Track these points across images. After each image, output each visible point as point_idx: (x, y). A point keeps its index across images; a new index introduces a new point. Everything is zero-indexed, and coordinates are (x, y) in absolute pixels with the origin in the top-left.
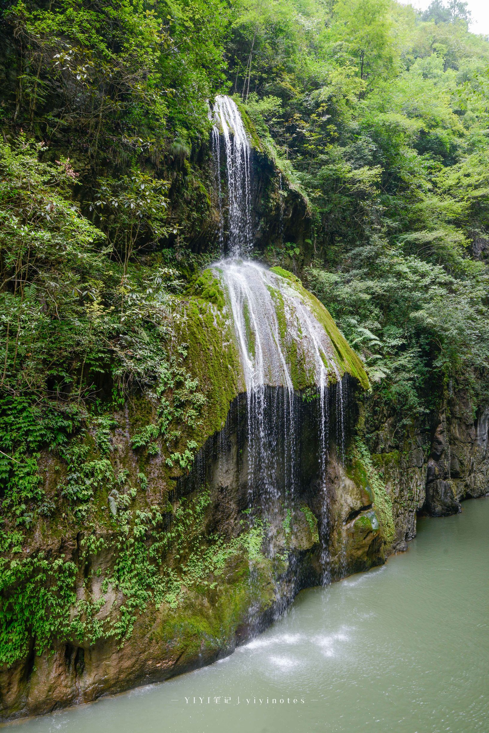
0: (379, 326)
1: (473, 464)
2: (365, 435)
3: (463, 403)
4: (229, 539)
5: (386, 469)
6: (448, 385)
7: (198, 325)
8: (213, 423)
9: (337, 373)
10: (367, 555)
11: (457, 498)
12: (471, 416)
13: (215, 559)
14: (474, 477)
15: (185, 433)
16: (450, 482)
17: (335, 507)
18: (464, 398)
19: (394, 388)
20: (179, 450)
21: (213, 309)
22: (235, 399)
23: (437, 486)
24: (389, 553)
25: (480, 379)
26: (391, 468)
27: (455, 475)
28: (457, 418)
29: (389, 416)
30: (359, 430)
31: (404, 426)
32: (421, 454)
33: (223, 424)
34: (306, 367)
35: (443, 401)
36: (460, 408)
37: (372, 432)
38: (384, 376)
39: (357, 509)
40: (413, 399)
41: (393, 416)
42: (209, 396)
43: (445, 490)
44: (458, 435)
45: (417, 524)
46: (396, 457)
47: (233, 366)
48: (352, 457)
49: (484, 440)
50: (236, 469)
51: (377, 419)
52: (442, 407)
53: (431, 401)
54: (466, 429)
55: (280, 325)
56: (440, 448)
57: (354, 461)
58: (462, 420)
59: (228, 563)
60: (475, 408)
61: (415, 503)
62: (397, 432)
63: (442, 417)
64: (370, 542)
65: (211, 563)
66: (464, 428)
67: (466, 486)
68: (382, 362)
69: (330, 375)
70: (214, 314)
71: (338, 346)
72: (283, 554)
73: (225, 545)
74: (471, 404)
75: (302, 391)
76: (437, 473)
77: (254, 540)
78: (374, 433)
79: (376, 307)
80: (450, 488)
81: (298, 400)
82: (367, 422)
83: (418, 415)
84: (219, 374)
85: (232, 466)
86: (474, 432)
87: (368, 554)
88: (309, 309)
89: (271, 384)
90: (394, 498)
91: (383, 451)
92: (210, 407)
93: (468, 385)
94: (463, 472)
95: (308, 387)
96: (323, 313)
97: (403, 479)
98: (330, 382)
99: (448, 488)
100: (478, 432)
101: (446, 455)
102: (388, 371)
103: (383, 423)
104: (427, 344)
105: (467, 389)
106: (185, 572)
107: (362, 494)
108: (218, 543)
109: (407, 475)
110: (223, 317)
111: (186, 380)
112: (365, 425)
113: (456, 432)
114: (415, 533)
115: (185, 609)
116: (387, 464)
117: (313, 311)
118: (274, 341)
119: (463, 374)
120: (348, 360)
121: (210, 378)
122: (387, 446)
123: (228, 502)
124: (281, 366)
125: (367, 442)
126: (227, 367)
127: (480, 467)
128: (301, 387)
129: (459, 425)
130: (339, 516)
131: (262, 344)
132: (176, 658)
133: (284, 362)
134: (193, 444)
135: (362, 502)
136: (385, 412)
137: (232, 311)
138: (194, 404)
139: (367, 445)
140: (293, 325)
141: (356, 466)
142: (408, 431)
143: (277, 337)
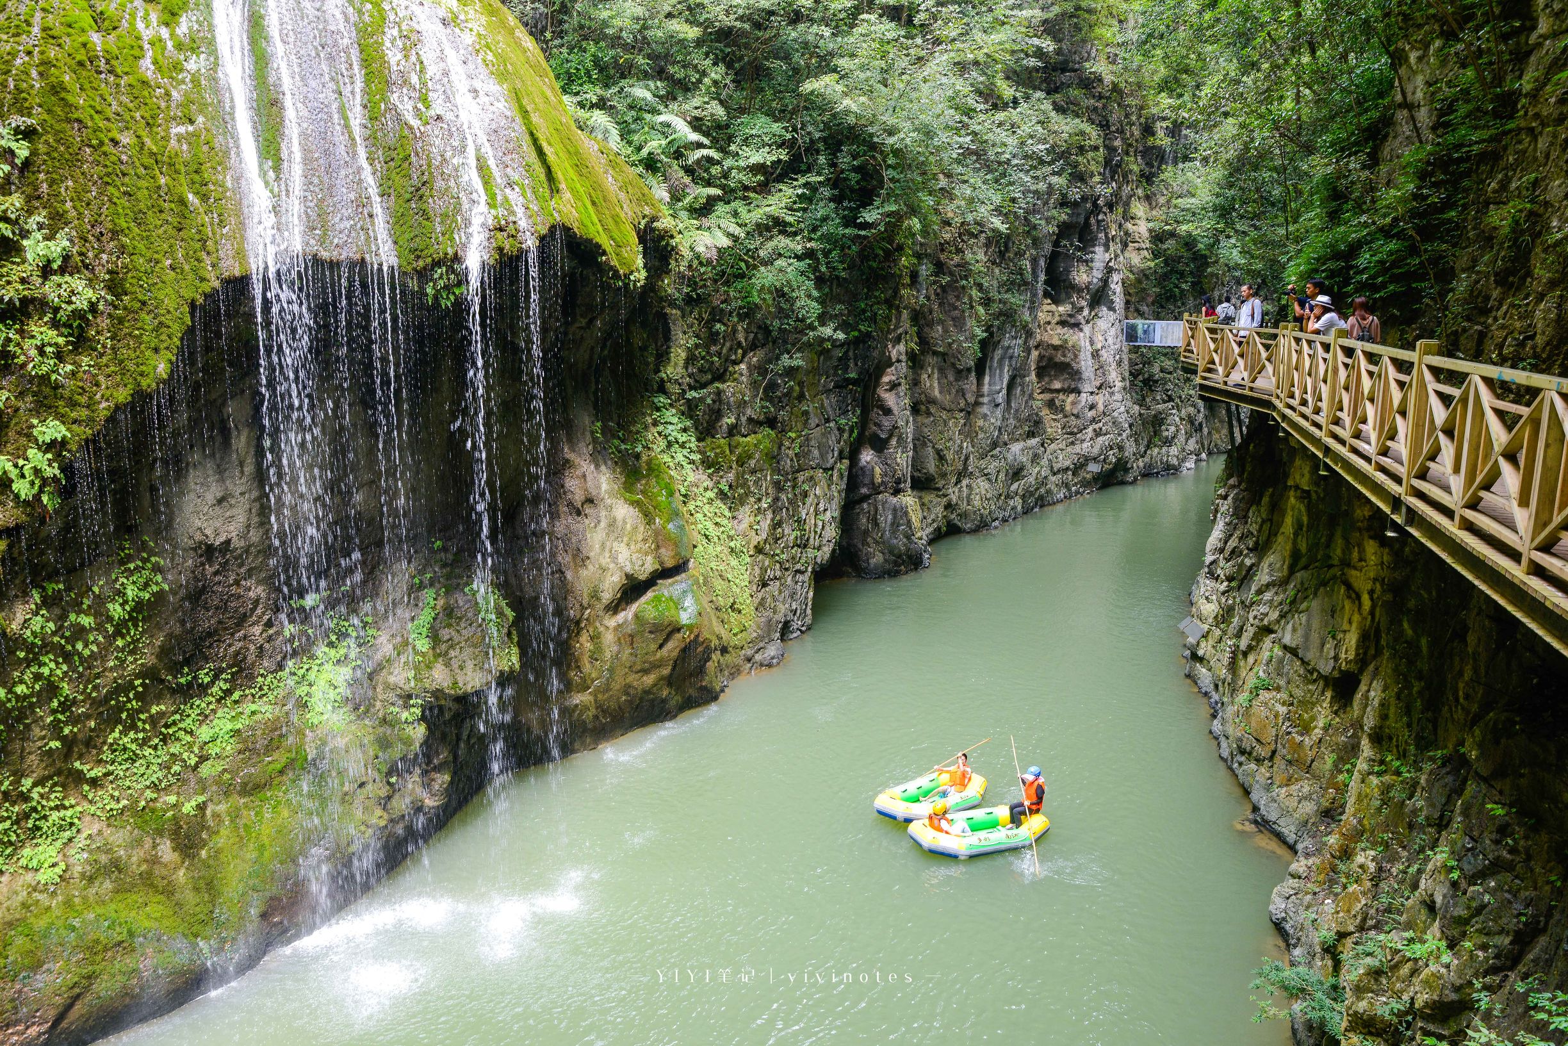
0: (720, 112)
1: (967, 458)
2: (684, 391)
3: (953, 319)
4: (251, 678)
5: (738, 476)
6: (914, 276)
7: (81, 64)
8: (131, 366)
9: (523, 224)
10: (670, 684)
11: (922, 534)
12: (970, 351)
13: (204, 733)
14: (969, 486)
15: (29, 399)
16: (909, 500)
17: (584, 573)
18: (956, 308)
19: (765, 277)
20: (10, 448)
21: (145, 19)
22: (210, 296)
23: (876, 510)
24: (735, 672)
25: (999, 265)
26: (753, 472)
27: (922, 483)
28: (935, 353)
29: (753, 347)
30: (670, 380)
31: (791, 372)
32: (832, 441)
33: (162, 369)
34: (435, 205)
35: (900, 313)
36: (946, 331)
37: (704, 386)
38: (725, 242)
39: (643, 577)
40: (808, 305)
41: (763, 345)
42: (115, 286)
43: (895, 517)
44: (937, 393)
45: (814, 598)
46: (766, 444)
47: (205, 198)
48: (639, 449)
49: (997, 405)
50: (255, 494)
51: (719, 354)
52: (897, 327)
53: (864, 311)
54: (957, 380)
55: (367, 82)
56: (886, 423)
57: (644, 458)
58: (948, 361)
59: (245, 741)
60: (980, 333)
61: (811, 553)
62: (772, 386)
63: (897, 351)
64: (675, 654)
65: (190, 745)
66: (951, 378)
67: (949, 506)
68: (727, 208)
69: (501, 230)
70: (147, 34)
71: (547, 149)
72: (407, 706)
73: (236, 695)
74: (971, 323)
75: (423, 275)
76: (878, 479)
77: (325, 676)
78: (711, 389)
79: (715, 64)
80: (906, 513)
81: (411, 301)
82: (690, 360)
83: (828, 345)
84: (152, 219)
85: (240, 485)
86: (974, 388)
87: (670, 681)
88: (468, 39)
89: (325, 255)
90: (754, 543)
91: (732, 431)
92: (121, 321)
93: (966, 278)
94: (944, 475)
95: (437, 264)
96: (516, 57)
97: (783, 497)
98: (500, 249)
99: (900, 513)
100: (986, 389)
101: (901, 440)
102: (737, 231)
103: (735, 363)
104: (855, 169)
105: (963, 287)
106: (94, 783)
107: (659, 540)
108: (215, 689)
109: (794, 487)
110: (179, 47)
111: (25, 234)
112: (686, 368)
113: (932, 383)
114: (808, 620)
115: (91, 879)
116: (741, 462)
117: (483, 45)
118: (347, 126)
119: (959, 251)
120: (572, 190)
121: (115, 233)
122: (744, 419)
123: (237, 583)
124: (362, 203)
125: (690, 410)
126: (182, 202)
127: (983, 463)
128: (421, 263)
129: (941, 371)
130: (595, 595)
131: (304, 135)
132: (52, 1014)
133: (373, 191)
134: (51, 430)
135: (658, 557)
136: (741, 337)
137: (211, 28)
138: (56, 310)
139: (691, 418)
140: (406, 82)
141: (650, 469)
142: (801, 384)
143: (357, 117)
